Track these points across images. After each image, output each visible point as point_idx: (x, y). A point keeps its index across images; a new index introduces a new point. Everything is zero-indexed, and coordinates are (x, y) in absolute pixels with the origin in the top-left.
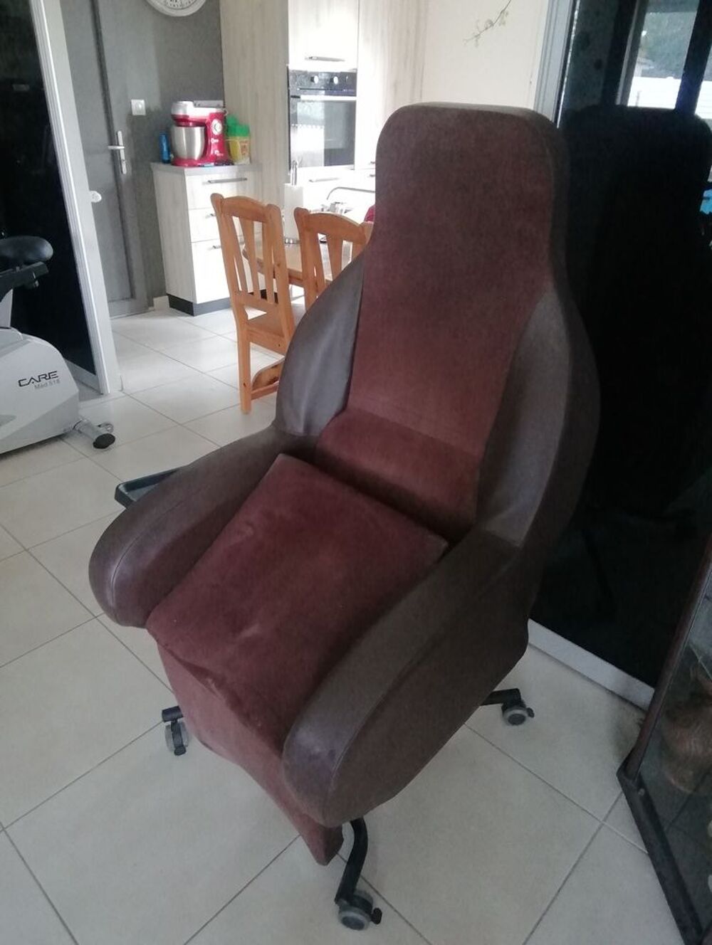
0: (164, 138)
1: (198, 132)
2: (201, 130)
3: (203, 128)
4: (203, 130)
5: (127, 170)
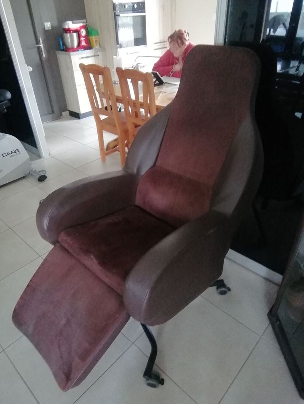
0: (60, 39)
1: (75, 35)
5: (45, 55)
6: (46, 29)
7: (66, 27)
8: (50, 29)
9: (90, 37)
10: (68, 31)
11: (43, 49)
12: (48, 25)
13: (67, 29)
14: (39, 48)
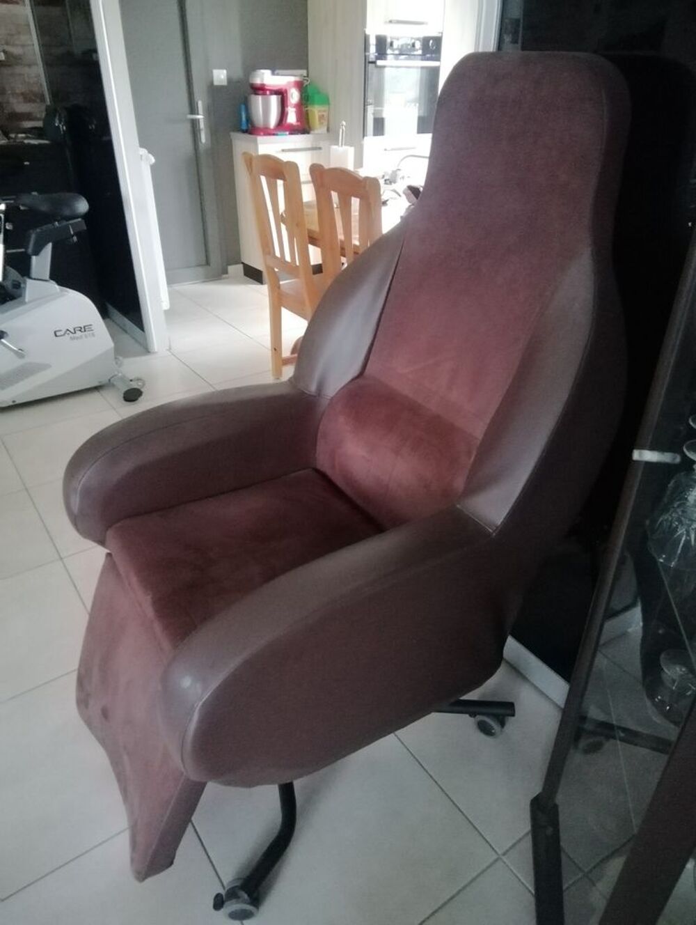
0: (243, 107)
1: (274, 100)
2: (278, 98)
3: (280, 96)
4: (280, 99)
5: (206, 139)
6: (216, 83)
7: (258, 81)
8: (225, 83)
9: (309, 108)
10: (260, 90)
11: (202, 125)
12: (220, 76)
13: (259, 86)
14: (194, 123)
